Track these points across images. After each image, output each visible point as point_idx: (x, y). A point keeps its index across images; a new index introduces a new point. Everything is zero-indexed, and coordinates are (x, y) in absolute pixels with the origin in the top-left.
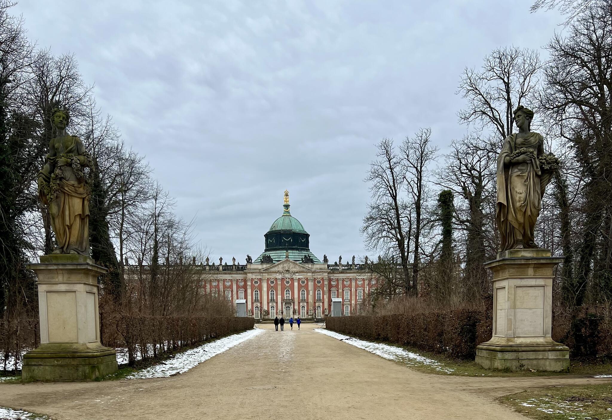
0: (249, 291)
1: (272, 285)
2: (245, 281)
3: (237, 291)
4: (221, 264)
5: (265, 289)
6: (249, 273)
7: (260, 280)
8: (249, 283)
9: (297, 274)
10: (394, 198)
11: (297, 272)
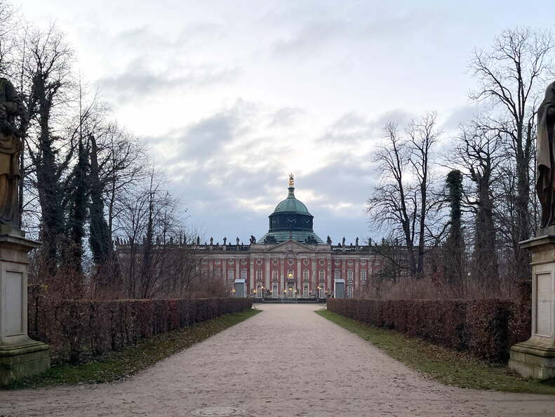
0: (252, 271)
1: (275, 265)
2: (248, 260)
3: (240, 271)
4: (225, 244)
5: (268, 269)
6: (252, 253)
7: (264, 259)
8: (252, 263)
9: (300, 255)
10: (399, 180)
11: (300, 253)
